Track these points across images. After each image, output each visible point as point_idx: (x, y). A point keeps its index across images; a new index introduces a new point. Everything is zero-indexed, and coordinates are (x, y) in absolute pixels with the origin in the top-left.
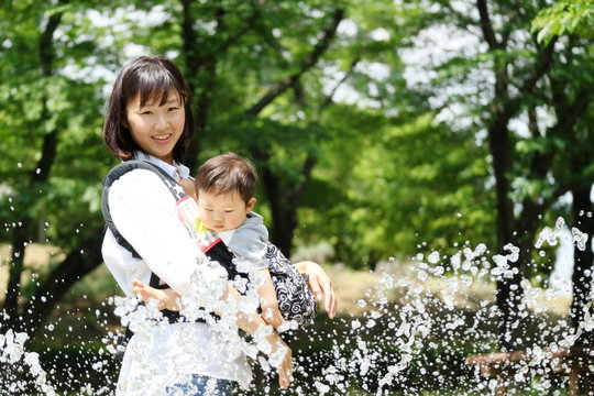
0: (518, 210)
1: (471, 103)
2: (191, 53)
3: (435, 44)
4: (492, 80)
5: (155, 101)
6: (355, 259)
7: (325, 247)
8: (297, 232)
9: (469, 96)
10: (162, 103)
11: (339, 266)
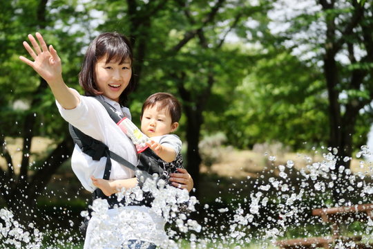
0: (343, 110)
1: (312, 43)
2: (134, 16)
3: (288, 7)
4: (325, 28)
5: (117, 61)
6: (240, 142)
7: (220, 136)
8: (203, 126)
9: (310, 39)
10: (120, 64)
11: (230, 147)
